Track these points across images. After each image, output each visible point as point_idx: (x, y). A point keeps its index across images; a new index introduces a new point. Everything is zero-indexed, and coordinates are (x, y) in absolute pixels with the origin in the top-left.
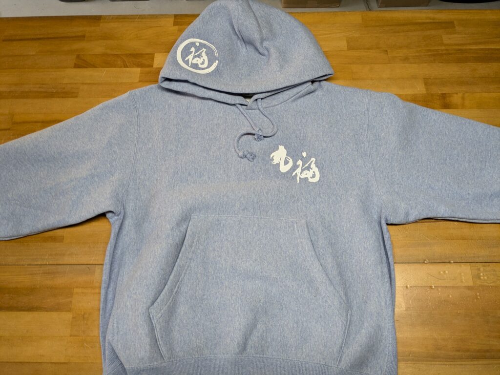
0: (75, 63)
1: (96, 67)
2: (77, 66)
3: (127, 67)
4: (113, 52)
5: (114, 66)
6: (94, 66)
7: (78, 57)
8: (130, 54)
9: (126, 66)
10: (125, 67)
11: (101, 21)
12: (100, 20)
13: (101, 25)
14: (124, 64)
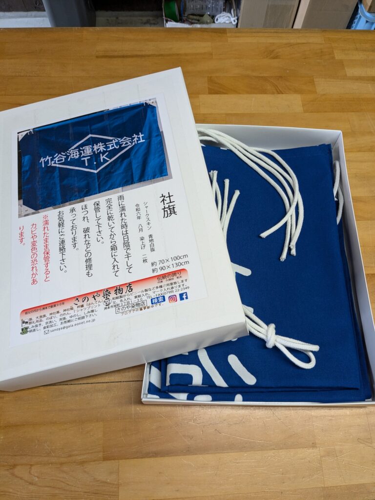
0: (209, 88)
1: (240, 93)
2: (212, 92)
3: (283, 93)
4: (255, 74)
5: (264, 92)
6: (235, 91)
7: (210, 80)
8: (281, 77)
9: (280, 92)
10: (279, 94)
11: (228, 35)
12: (226, 33)
13: (229, 39)
14: (276, 89)
